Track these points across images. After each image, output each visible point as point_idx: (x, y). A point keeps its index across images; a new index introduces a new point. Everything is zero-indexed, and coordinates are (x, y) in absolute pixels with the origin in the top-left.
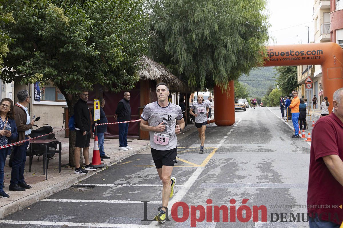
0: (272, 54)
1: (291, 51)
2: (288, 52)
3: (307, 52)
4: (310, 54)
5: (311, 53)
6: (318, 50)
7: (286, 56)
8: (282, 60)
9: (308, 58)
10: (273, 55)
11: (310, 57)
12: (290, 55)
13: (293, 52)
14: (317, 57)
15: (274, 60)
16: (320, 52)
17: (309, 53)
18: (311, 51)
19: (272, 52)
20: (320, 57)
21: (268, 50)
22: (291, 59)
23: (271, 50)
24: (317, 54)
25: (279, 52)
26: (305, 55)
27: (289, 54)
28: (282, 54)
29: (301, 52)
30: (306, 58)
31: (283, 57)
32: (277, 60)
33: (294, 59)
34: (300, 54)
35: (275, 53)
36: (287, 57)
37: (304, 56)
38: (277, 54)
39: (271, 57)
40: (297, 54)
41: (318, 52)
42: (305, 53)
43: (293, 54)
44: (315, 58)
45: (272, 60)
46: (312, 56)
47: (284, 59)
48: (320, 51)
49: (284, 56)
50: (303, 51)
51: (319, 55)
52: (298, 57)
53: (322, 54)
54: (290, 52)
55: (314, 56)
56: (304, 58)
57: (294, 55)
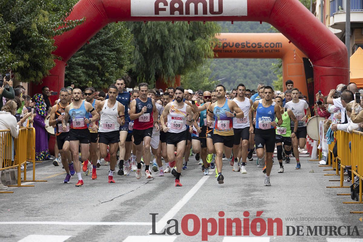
0: (225, 45)
1: (247, 42)
2: (244, 43)
3: (265, 44)
4: (268, 47)
5: (269, 45)
6: (277, 42)
7: (242, 47)
8: (236, 51)
9: (266, 51)
10: (227, 46)
11: (268, 50)
12: (246, 47)
13: (249, 43)
14: (276, 51)
15: (228, 51)
16: (279, 45)
17: (267, 45)
18: (270, 44)
19: (226, 42)
20: (279, 50)
21: (221, 40)
22: (247, 51)
23: (225, 40)
24: (276, 47)
25: (233, 43)
26: (263, 47)
27: (244, 45)
28: (237, 45)
29: (258, 44)
30: (264, 51)
31: (238, 49)
32: (231, 51)
33: (250, 51)
34: (257, 46)
35: (229, 43)
36: (242, 49)
37: (261, 49)
38: (231, 45)
39: (225, 48)
40: (254, 45)
41: (277, 44)
42: (263, 45)
43: (249, 45)
44: (273, 51)
45: (225, 52)
46: (269, 48)
47: (238, 51)
48: (279, 43)
49: (238, 47)
50: (261, 43)
51: (277, 48)
52: (255, 49)
53: (281, 47)
54: (245, 43)
55: (272, 49)
56: (262, 51)
57: (250, 47)
